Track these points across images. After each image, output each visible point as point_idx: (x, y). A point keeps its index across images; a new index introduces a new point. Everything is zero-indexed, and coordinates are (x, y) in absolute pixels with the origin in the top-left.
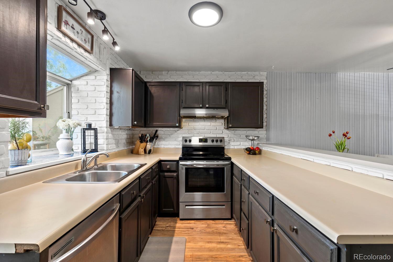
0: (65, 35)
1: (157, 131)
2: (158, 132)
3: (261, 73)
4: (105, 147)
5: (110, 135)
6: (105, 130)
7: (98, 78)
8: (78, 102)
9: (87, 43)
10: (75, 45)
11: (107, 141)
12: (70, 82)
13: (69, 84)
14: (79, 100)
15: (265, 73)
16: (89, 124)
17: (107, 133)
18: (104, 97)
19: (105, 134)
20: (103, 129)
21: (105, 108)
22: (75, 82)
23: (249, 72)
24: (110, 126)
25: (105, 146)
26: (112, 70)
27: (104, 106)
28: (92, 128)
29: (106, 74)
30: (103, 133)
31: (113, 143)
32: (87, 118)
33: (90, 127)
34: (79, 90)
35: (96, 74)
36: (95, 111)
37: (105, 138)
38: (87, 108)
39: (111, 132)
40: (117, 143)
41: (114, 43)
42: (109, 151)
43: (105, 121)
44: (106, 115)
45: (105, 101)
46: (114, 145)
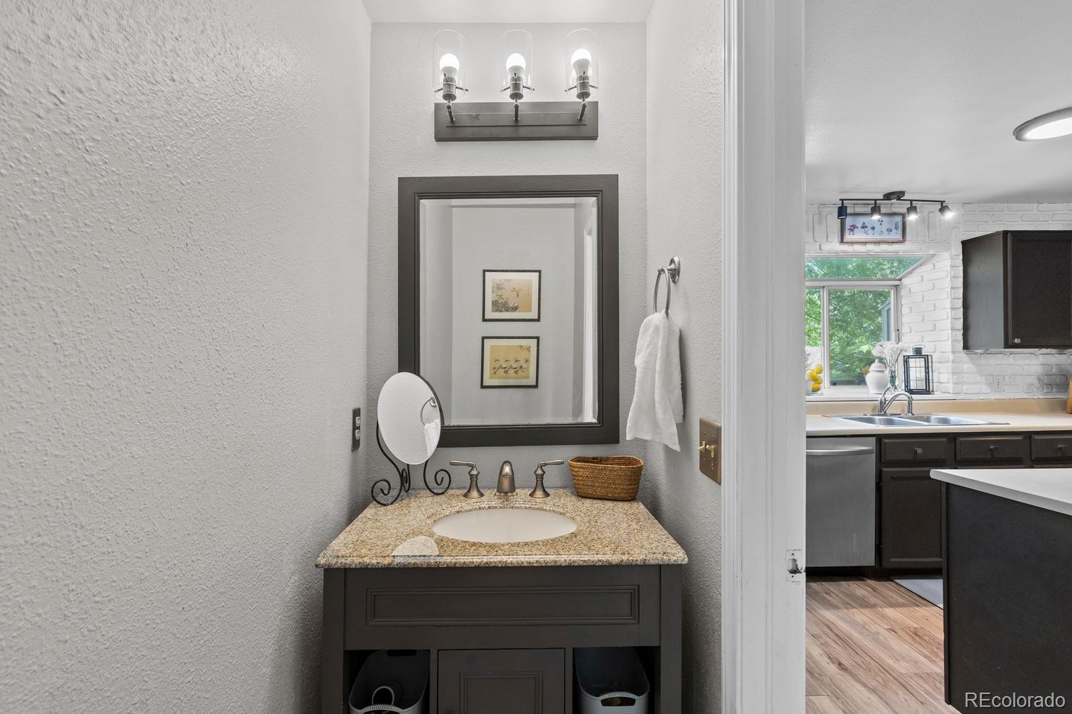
0: (852, 243)
4: (950, 387)
5: (966, 366)
6: (951, 356)
7: (937, 266)
8: (911, 312)
9: (894, 231)
10: (870, 247)
11: (955, 376)
12: (897, 283)
13: (896, 286)
14: (911, 308)
16: (916, 348)
17: (953, 361)
18: (948, 298)
19: (950, 364)
20: (946, 354)
21: (950, 318)
22: (905, 281)
24: (964, 349)
25: (951, 385)
26: (964, 243)
27: (948, 314)
28: (923, 354)
29: (949, 257)
30: (948, 362)
31: (979, 382)
32: (923, 337)
33: (918, 352)
34: (912, 292)
35: (935, 260)
36: (935, 325)
37: (950, 371)
38: (923, 321)
39: (968, 360)
40: (996, 382)
41: (943, 208)
42: (964, 397)
43: (950, 341)
44: (953, 329)
45: (949, 306)
46: (984, 386)
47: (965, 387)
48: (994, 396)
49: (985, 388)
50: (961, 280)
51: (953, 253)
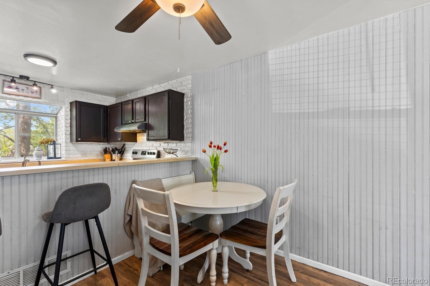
1: (124, 145)
2: (126, 146)
3: (187, 77)
5: (71, 148)
6: (65, 144)
9: (35, 93)
11: (66, 152)
12: (56, 116)
13: (56, 117)
15: (190, 77)
17: (66, 146)
18: (64, 123)
22: (58, 115)
23: (178, 79)
24: (70, 142)
26: (71, 103)
29: (64, 108)
30: (64, 146)
31: (77, 154)
33: (54, 143)
34: (59, 119)
39: (73, 146)
40: (84, 154)
41: (52, 88)
42: (71, 159)
43: (65, 139)
44: (66, 134)
45: (64, 125)
46: (79, 155)
47: (71, 156)
48: (83, 159)
49: (79, 156)
50: (70, 116)
51: (66, 106)
